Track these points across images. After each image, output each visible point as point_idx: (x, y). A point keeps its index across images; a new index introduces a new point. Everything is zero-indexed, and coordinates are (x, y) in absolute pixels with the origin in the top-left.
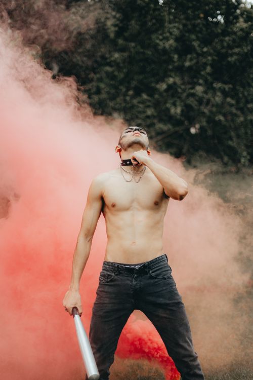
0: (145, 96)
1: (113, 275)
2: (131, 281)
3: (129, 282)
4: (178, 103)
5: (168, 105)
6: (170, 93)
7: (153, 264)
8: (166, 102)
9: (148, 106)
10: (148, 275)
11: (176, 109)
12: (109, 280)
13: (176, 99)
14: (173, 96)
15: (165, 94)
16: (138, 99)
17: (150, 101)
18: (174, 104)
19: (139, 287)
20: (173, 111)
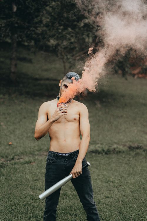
0: (70, 29)
1: (54, 159)
2: (64, 162)
3: (63, 163)
4: (90, 35)
5: (84, 36)
6: (85, 29)
7: (76, 153)
8: (83, 34)
9: (72, 36)
10: (73, 159)
11: (89, 39)
12: (52, 162)
13: (89, 32)
14: (87, 31)
15: (82, 29)
16: (66, 31)
17: (73, 33)
18: (88, 36)
19: (68, 165)
20: (87, 40)
